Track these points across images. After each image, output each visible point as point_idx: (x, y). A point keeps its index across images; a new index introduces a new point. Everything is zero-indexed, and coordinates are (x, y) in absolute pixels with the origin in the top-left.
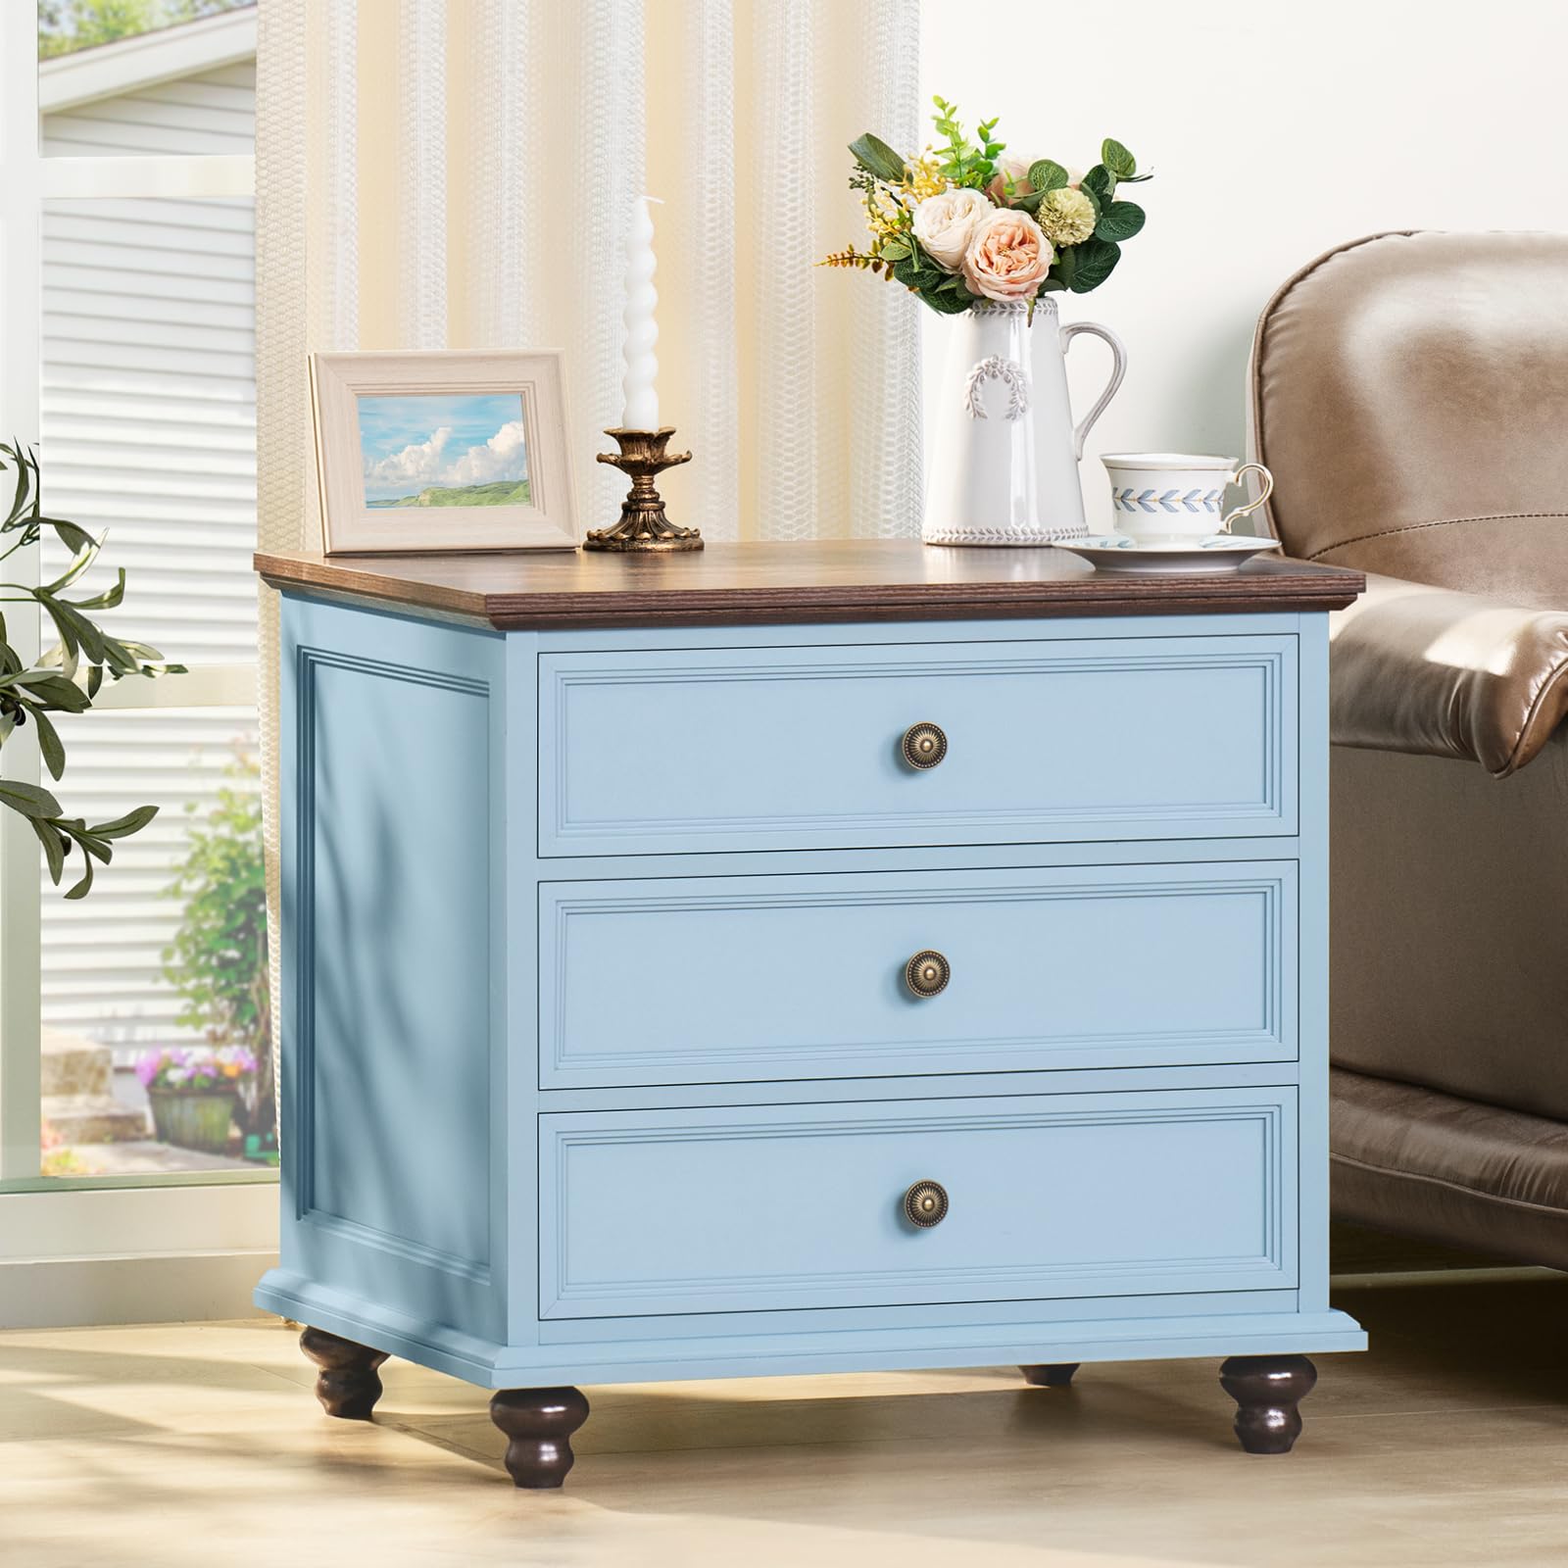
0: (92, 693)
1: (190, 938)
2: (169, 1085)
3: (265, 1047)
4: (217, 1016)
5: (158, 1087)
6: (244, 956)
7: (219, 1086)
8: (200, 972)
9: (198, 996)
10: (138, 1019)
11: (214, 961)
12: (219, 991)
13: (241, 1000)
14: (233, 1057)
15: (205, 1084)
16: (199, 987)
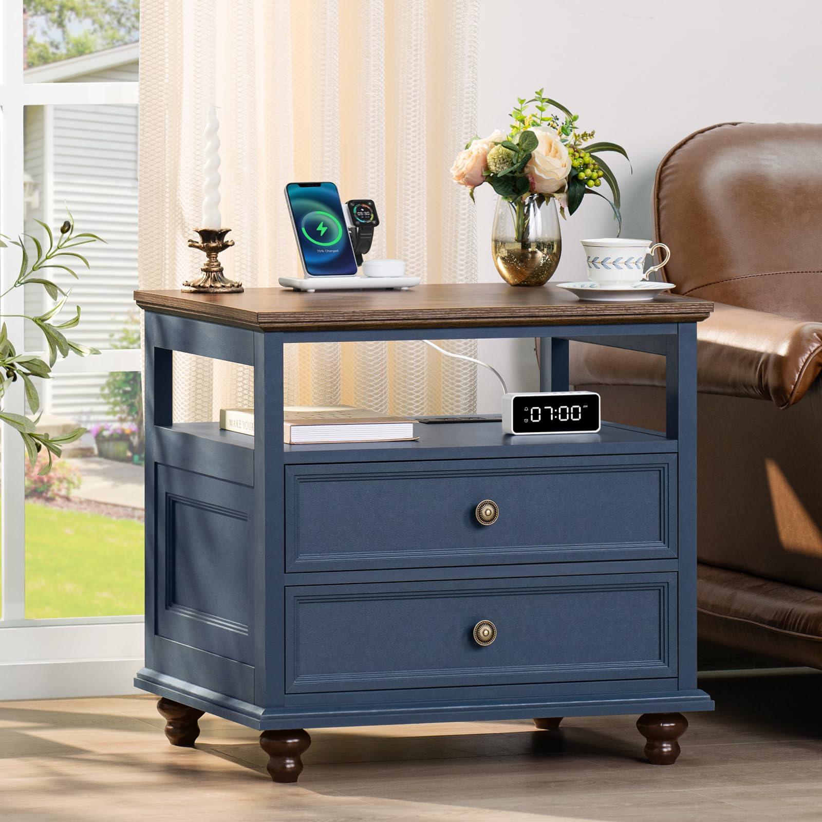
0: (52, 365)
1: (112, 383)
2: (103, 437)
3: (140, 423)
4: (122, 411)
5: (99, 438)
6: (133, 389)
7: (122, 437)
8: (115, 395)
9: (115, 404)
10: (91, 413)
11: (121, 392)
12: (123, 402)
13: (131, 406)
14: (129, 427)
15: (118, 436)
16: (115, 401)
